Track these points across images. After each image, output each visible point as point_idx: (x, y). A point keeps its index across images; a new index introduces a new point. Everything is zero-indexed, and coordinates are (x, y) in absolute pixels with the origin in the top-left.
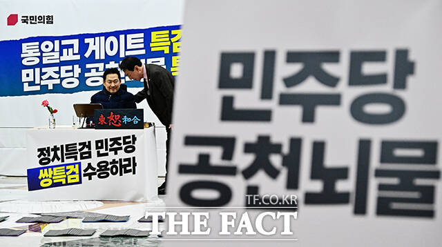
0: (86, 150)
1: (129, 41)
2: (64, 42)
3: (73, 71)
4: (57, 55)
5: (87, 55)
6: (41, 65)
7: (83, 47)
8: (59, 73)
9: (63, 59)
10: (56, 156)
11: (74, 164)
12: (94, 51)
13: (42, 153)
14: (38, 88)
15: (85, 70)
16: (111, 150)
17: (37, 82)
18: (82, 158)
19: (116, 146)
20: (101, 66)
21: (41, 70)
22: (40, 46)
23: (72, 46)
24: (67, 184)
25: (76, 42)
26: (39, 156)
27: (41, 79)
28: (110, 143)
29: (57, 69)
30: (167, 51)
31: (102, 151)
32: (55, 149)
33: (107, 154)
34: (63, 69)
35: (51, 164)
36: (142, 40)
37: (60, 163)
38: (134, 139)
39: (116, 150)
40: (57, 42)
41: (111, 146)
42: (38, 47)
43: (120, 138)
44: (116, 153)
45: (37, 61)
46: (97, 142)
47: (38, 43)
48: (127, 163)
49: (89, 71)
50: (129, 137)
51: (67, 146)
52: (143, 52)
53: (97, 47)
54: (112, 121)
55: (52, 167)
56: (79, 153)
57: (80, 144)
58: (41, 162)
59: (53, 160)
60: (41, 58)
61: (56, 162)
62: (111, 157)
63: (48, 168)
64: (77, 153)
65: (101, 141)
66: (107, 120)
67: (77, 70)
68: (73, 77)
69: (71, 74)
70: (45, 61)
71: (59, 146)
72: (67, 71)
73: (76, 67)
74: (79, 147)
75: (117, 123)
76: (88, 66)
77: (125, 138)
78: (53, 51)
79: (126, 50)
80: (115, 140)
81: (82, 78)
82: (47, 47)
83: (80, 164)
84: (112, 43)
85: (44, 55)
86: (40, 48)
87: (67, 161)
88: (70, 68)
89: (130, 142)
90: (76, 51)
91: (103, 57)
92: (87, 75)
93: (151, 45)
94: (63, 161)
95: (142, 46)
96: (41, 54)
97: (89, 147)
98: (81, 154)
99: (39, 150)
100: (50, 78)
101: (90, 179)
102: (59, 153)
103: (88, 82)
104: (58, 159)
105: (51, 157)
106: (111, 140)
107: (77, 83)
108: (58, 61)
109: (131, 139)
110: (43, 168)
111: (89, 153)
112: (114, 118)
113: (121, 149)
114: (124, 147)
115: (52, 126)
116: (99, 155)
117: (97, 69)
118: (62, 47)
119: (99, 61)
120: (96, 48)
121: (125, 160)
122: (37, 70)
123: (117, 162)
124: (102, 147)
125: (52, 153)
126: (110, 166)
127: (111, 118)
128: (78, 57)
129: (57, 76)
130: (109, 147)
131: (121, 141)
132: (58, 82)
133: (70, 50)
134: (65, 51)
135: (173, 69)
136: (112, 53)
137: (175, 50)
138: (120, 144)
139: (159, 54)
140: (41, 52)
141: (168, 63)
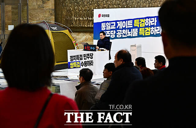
1: (129, 23)
2: (112, 23)
3: (113, 32)
4: (110, 27)
5: (117, 27)
6: (106, 30)
7: (117, 25)
8: (110, 33)
9: (112, 28)
10: (74, 59)
11: (78, 61)
12: (119, 26)
13: (71, 58)
16: (87, 58)
18: (80, 60)
19: (88, 56)
20: (121, 31)
21: (106, 32)
23: (113, 24)
24: (77, 68)
28: (87, 55)
29: (109, 31)
31: (85, 58)
32: (74, 56)
33: (86, 59)
34: (111, 31)
35: (73, 61)
37: (75, 61)
40: (110, 23)
41: (87, 56)
46: (84, 55)
47: (105, 23)
49: (118, 32)
51: (77, 55)
52: (132, 26)
53: (120, 25)
57: (80, 55)
58: (71, 60)
60: (106, 28)
63: (72, 62)
69: (113, 33)
72: (112, 32)
73: (114, 31)
74: (80, 56)
76: (118, 31)
79: (128, 26)
81: (116, 35)
82: (107, 24)
83: (80, 61)
84: (124, 23)
88: (113, 31)
90: (115, 26)
91: (122, 28)
92: (117, 34)
93: (134, 24)
95: (132, 24)
97: (82, 56)
98: (80, 58)
99: (70, 56)
100: (108, 34)
101: (83, 66)
105: (73, 59)
106: (87, 54)
107: (114, 36)
108: (110, 29)
110: (71, 62)
111: (82, 58)
114: (90, 57)
118: (111, 25)
119: (121, 29)
121: (91, 61)
123: (89, 62)
124: (85, 57)
126: (87, 63)
128: (115, 28)
129: (109, 34)
131: (89, 55)
132: (109, 36)
133: (113, 25)
135: (140, 32)
136: (124, 27)
137: (141, 26)
138: (89, 56)
139: (136, 27)
140: (106, 26)
141: (139, 30)
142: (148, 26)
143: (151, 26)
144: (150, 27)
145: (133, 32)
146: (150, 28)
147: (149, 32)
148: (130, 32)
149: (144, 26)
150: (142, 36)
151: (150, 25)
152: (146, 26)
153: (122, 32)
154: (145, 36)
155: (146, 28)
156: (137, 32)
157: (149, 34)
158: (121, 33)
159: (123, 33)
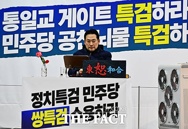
0: (74, 95)
1: (98, 12)
2: (41, 12)
3: (48, 37)
4: (34, 23)
5: (61, 23)
6: (20, 32)
7: (58, 17)
8: (35, 38)
9: (39, 26)
10: (47, 100)
11: (63, 108)
12: (66, 21)
13: (35, 98)
14: (16, 51)
15: (58, 37)
16: (96, 96)
17: (16, 46)
18: (71, 102)
19: (101, 92)
20: (72, 33)
21: (20, 36)
22: (19, 15)
23: (47, 16)
24: (56, 125)
25: (51, 12)
26: (33, 100)
27: (20, 44)
28: (96, 90)
29: (33, 35)
30: (131, 21)
31: (89, 97)
32: (47, 94)
33: (92, 100)
34: (40, 35)
35: (43, 107)
36: (109, 12)
37: (51, 106)
38: (118, 86)
39: (101, 97)
40: (34, 12)
41: (97, 92)
42: (18, 16)
43: (105, 86)
44: (101, 99)
45: (16, 28)
46: (85, 89)
47: (18, 13)
48: (110, 107)
49: (62, 37)
50: (113, 85)
51: (58, 91)
52: (110, 22)
53: (71, 17)
54: (98, 70)
55: (44, 110)
56: (68, 98)
57: (69, 90)
58: (34, 106)
59: (45, 104)
60: (20, 25)
61: (48, 106)
62: (97, 102)
63: (40, 111)
64: (66, 98)
65: (88, 88)
66: (94, 70)
67: (52, 36)
68: (48, 42)
69: (46, 40)
70: (23, 28)
71: (50, 91)
72: (42, 37)
73: (51, 33)
74: (68, 93)
75: (102, 72)
76: (61, 33)
77: (109, 86)
78: (31, 19)
79: (95, 20)
80: (101, 87)
81: (56, 44)
82: (26, 16)
83: (68, 107)
84: (82, 14)
85: (23, 22)
86: (19, 17)
87: (57, 105)
88: (45, 34)
89: (113, 89)
91: (74, 26)
92: (60, 41)
93: (117, 16)
94: (53, 105)
95: (109, 17)
96: (21, 22)
97: (77, 93)
98: (70, 99)
99: (33, 95)
100: (28, 43)
102: (50, 98)
103: (61, 47)
104: (50, 103)
105: (43, 102)
106: (97, 87)
107: (51, 47)
108: (35, 28)
109: (115, 87)
110: (36, 111)
111: (77, 98)
112: (100, 68)
113: (105, 95)
114: (108, 93)
115: (44, 75)
116: (86, 100)
117: (69, 36)
118: (39, 16)
119: (71, 29)
120: (69, 18)
121: (109, 105)
122: (17, 36)
123: (101, 107)
124: (88, 93)
125: (44, 98)
126: (95, 111)
127: (97, 68)
128: (53, 25)
129: (34, 41)
130: (95, 93)
131: (106, 88)
132: (34, 46)
133: (46, 19)
134: (41, 19)
135: (135, 38)
136: (82, 23)
137: (138, 21)
138: (105, 91)
139: (124, 24)
140: (21, 20)
141: (132, 32)
142: (162, 22)
143: (172, 22)
144: (167, 23)
145: (113, 37)
146: (167, 26)
147: (166, 38)
148: (104, 38)
149: (149, 20)
150: (142, 47)
151: (167, 19)
152: (154, 22)
153: (77, 37)
154: (152, 47)
155: (154, 27)
156: (128, 35)
157: (167, 42)
158: (74, 40)
159: (78, 40)
